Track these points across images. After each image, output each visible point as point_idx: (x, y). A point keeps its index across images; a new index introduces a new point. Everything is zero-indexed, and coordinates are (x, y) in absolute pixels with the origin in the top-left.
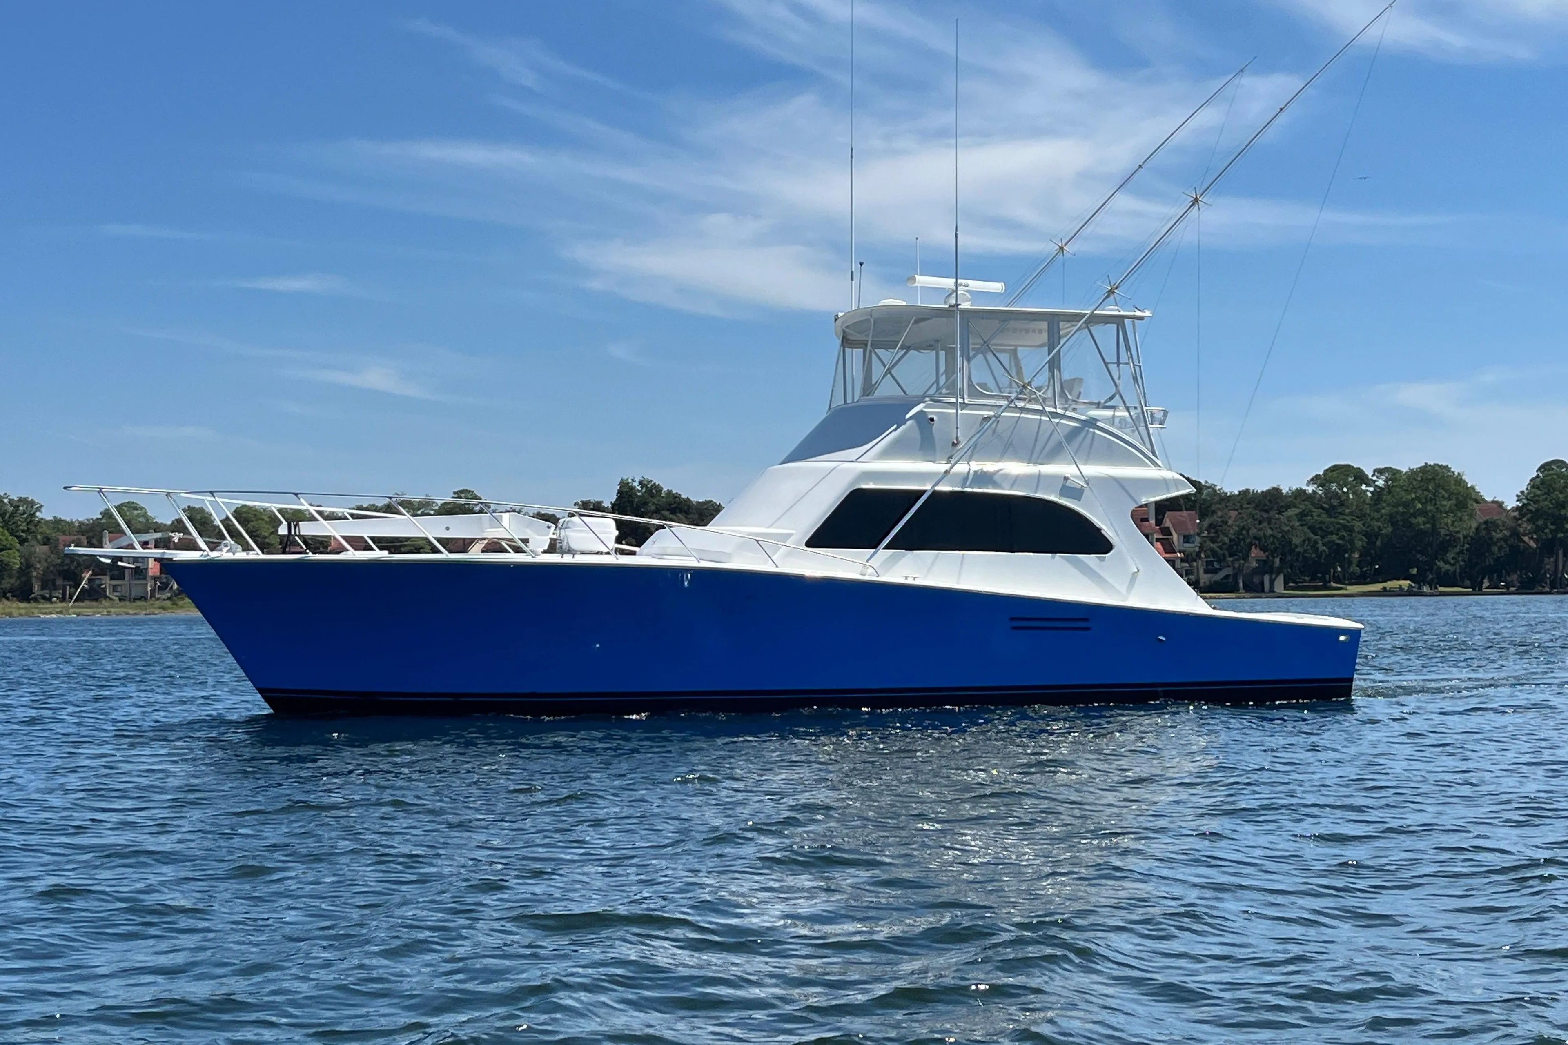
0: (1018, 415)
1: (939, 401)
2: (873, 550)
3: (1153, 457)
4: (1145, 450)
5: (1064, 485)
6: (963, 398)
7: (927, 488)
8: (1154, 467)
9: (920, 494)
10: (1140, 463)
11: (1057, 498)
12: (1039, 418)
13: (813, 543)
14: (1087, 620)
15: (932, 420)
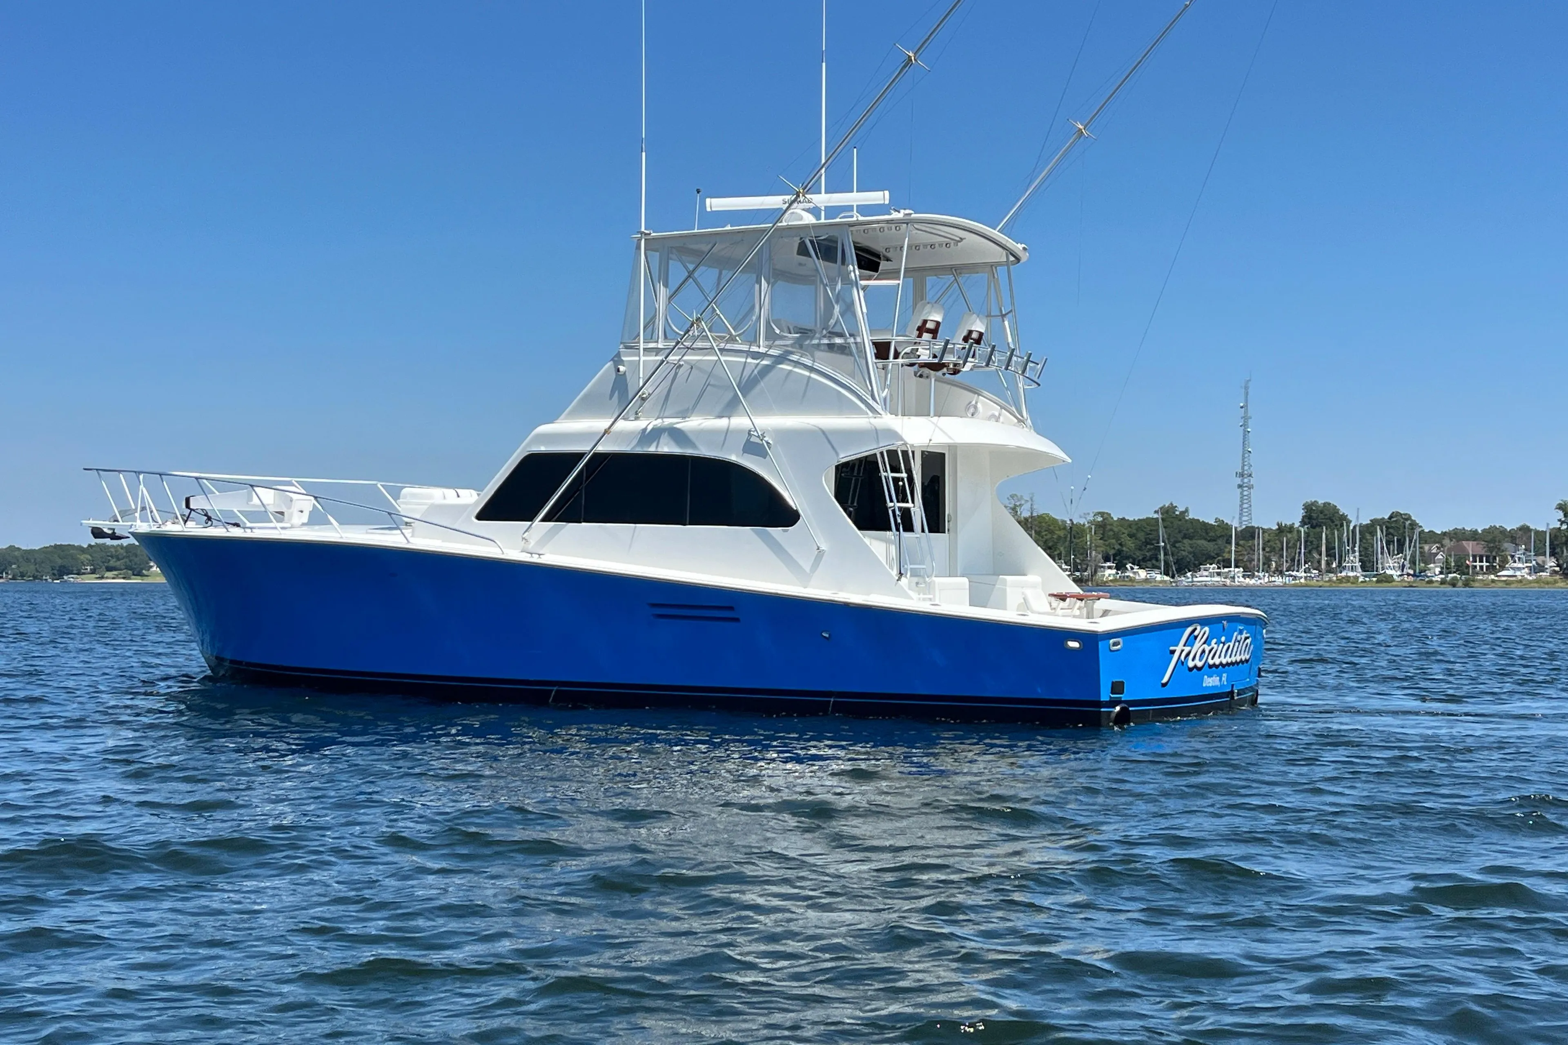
0: (715, 358)
1: (631, 348)
2: (529, 523)
3: (871, 402)
4: (861, 392)
5: (748, 441)
6: (657, 342)
7: (589, 449)
8: (870, 414)
9: (580, 456)
10: (853, 410)
11: (737, 456)
12: (743, 360)
13: (483, 515)
14: (731, 608)
15: (618, 370)
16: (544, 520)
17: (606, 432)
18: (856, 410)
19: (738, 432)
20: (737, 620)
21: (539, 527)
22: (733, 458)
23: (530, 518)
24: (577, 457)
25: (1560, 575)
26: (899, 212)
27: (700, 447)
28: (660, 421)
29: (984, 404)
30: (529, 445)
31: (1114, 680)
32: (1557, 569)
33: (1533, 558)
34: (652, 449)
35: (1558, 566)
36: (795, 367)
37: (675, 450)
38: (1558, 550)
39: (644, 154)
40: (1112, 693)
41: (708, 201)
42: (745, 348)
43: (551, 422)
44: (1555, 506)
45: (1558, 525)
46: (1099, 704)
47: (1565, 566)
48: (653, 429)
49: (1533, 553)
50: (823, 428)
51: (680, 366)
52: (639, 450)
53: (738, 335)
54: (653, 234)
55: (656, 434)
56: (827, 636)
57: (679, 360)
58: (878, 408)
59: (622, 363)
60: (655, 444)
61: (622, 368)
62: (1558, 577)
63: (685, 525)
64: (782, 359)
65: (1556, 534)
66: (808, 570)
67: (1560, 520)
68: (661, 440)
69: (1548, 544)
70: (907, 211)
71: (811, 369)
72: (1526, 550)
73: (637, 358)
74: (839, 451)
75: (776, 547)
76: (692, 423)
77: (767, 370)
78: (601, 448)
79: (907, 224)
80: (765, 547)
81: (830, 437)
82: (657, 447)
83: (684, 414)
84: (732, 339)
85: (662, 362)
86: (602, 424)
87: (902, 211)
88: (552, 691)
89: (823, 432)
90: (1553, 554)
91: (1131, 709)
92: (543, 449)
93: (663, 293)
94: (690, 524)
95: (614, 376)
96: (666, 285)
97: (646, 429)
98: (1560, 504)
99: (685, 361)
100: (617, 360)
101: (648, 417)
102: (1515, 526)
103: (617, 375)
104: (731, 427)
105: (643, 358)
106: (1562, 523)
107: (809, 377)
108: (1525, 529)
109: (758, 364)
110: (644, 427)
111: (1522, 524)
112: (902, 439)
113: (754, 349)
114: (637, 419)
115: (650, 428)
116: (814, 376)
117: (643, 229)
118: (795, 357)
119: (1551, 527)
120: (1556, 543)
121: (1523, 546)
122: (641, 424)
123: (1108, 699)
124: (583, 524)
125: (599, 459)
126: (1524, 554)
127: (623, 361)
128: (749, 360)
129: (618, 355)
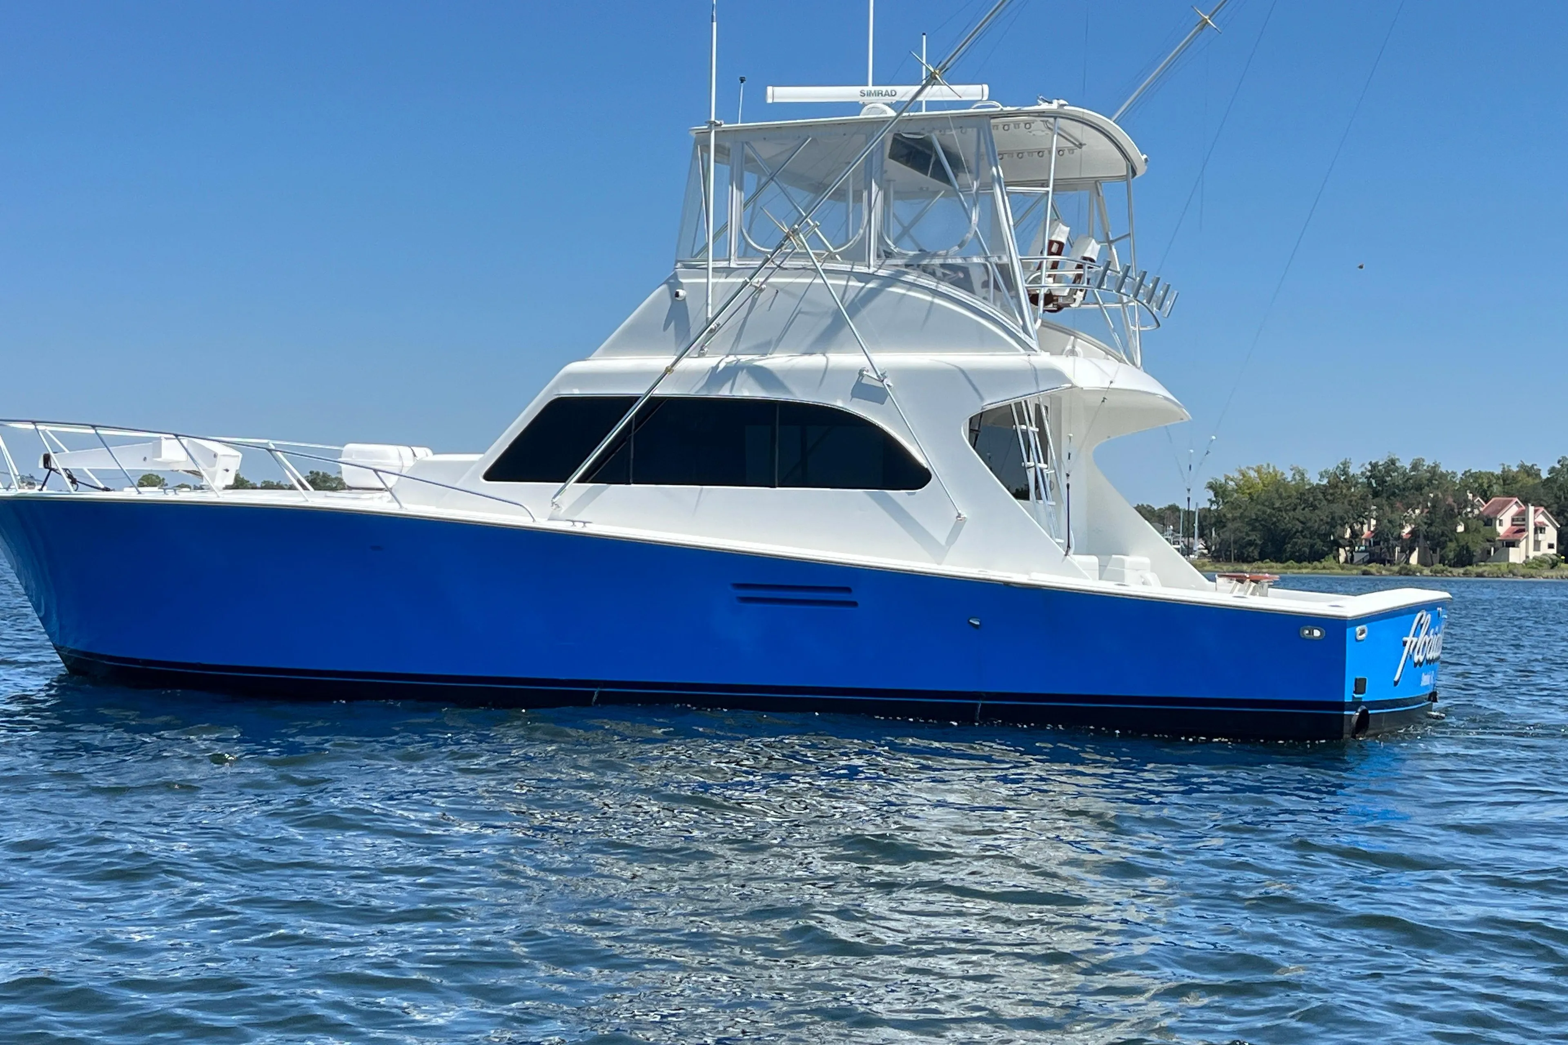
0: (809, 281)
1: (694, 267)
2: (562, 484)
3: (1022, 335)
4: (1009, 324)
5: (859, 383)
6: (729, 260)
7: (643, 392)
8: (1022, 351)
9: (631, 401)
10: (998, 345)
11: (844, 401)
12: (844, 283)
13: (493, 475)
14: (848, 590)
15: (677, 295)
16: (581, 480)
17: (668, 370)
18: (1003, 346)
19: (843, 372)
20: (854, 604)
21: (574, 488)
22: (839, 404)
23: (563, 478)
24: (628, 402)
25: (1208, 558)
26: (1051, 103)
27: (794, 389)
28: (731, 358)
29: (1082, 346)
30: (556, 386)
31: (1358, 677)
32: (1206, 551)
33: (1181, 539)
34: (725, 392)
35: (1206, 548)
36: (909, 290)
37: (759, 393)
38: (1207, 531)
39: (715, 24)
40: (1355, 692)
41: (770, 89)
42: (847, 267)
43: (583, 359)
44: (1205, 485)
45: (1208, 505)
46: (1342, 706)
47: (1213, 548)
48: (725, 368)
49: (1181, 535)
50: (961, 367)
51: (762, 290)
52: (704, 394)
53: (839, 254)
54: (723, 126)
55: (730, 373)
56: (977, 623)
57: (762, 283)
58: (1034, 344)
59: (681, 285)
60: (728, 385)
61: (682, 293)
62: (1206, 560)
63: (774, 487)
64: (892, 280)
65: (1205, 514)
66: (943, 543)
67: (1210, 500)
68: (738, 381)
69: (1196, 525)
70: (1062, 102)
71: (935, 293)
72: (1173, 530)
73: (705, 280)
74: (984, 395)
75: (899, 513)
76: (776, 361)
77: (873, 294)
78: (658, 392)
79: (1055, 118)
80: (886, 516)
81: (971, 378)
82: (731, 390)
83: (765, 348)
84: (832, 257)
85: (746, 283)
86: (662, 362)
87: (1055, 102)
88: (593, 692)
89: (962, 371)
90: (1201, 536)
91: (1370, 712)
92: (576, 392)
93: (737, 197)
94: (781, 485)
95: (669, 303)
96: (740, 188)
97: (717, 366)
98: (1209, 483)
99: (771, 285)
100: (673, 284)
101: (715, 354)
102: (1164, 505)
103: (673, 301)
104: (830, 365)
105: (712, 280)
106: (1212, 502)
107: (932, 303)
108: (1174, 509)
109: (863, 287)
110: (714, 365)
111: (1170, 503)
112: (1069, 381)
113: (859, 269)
114: (701, 355)
115: (722, 366)
116: (937, 301)
117: (713, 119)
118: (910, 278)
119: (1201, 507)
120: (1204, 524)
121: (1171, 527)
122: (708, 362)
123: (1351, 701)
124: (633, 485)
125: (656, 404)
126: (1172, 535)
127: (681, 283)
128: (853, 283)
129: (675, 277)
